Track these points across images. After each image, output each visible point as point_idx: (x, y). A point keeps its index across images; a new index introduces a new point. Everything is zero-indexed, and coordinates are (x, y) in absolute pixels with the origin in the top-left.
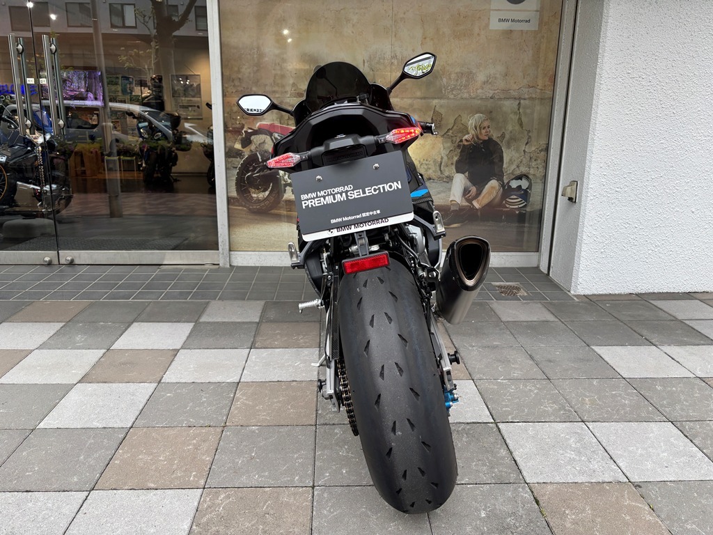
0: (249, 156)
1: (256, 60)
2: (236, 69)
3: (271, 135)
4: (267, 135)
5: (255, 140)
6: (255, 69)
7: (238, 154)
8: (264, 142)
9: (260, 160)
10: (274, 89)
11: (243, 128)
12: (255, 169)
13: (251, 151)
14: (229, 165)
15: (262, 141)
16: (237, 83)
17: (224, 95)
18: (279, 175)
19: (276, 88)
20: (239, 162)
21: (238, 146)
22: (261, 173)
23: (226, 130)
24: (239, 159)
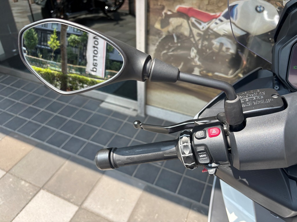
0: (167, 37)
3: (188, 18)
4: (184, 18)
5: (173, 23)
7: (158, 33)
8: (181, 26)
9: (176, 41)
12: (170, 48)
13: (168, 32)
15: (179, 24)
18: (190, 55)
20: (157, 40)
21: (158, 26)
22: (175, 53)
24: (157, 38)
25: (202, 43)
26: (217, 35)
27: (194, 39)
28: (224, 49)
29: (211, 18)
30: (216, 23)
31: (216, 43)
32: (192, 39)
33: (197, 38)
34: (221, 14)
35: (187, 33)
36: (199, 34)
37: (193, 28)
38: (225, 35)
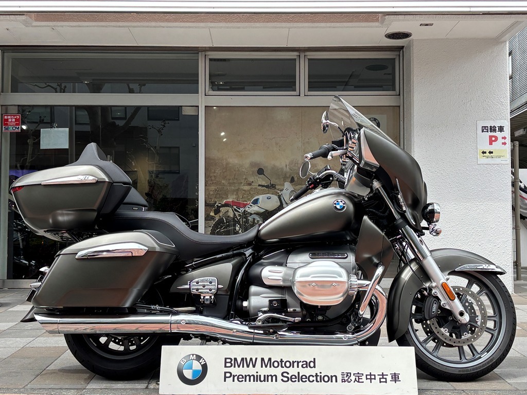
0: (219, 219)
1: (225, 166)
2: (213, 171)
3: (232, 207)
4: (229, 207)
5: (222, 210)
6: (224, 170)
7: (213, 218)
8: (228, 211)
9: (225, 222)
10: (234, 181)
11: (215, 204)
12: (222, 227)
13: (220, 216)
14: (206, 225)
15: (226, 211)
16: (213, 178)
17: (206, 185)
18: (236, 230)
19: (235, 181)
20: (212, 223)
21: (212, 214)
22: (225, 230)
23: (207, 205)
24: (212, 221)
25: (242, 220)
26: (251, 214)
27: (237, 219)
28: (256, 221)
29: (245, 206)
30: (249, 207)
31: (250, 218)
32: (236, 219)
33: (239, 218)
34: (250, 202)
35: (232, 216)
36: (240, 215)
37: (235, 212)
38: (255, 213)
